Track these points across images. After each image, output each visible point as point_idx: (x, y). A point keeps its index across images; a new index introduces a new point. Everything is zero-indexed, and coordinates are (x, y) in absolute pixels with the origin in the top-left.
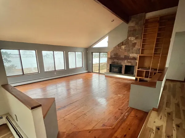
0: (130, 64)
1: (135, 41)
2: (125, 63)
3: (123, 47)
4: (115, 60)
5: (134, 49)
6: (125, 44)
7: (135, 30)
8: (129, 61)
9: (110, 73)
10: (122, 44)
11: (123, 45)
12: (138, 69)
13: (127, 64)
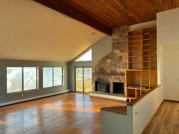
0: (118, 81)
1: (121, 54)
2: (112, 80)
3: (109, 61)
4: (100, 76)
5: (121, 63)
6: (110, 58)
7: (119, 43)
8: (116, 76)
9: (96, 92)
10: (108, 57)
11: (108, 59)
12: (127, 87)
13: (115, 81)
